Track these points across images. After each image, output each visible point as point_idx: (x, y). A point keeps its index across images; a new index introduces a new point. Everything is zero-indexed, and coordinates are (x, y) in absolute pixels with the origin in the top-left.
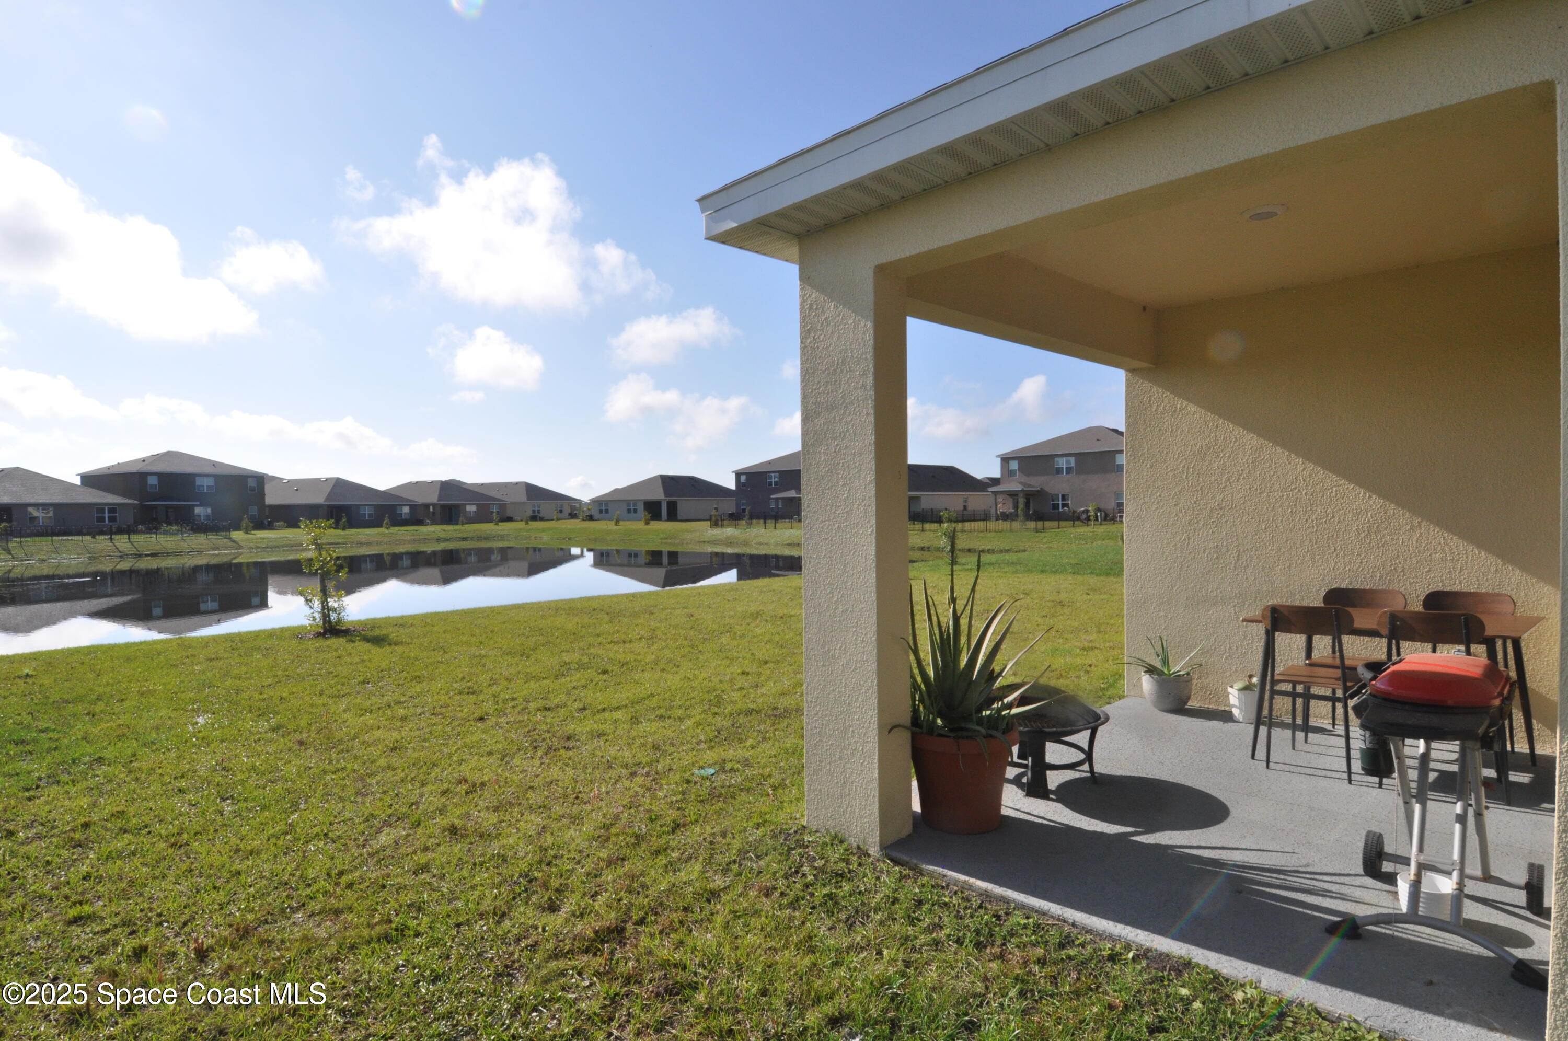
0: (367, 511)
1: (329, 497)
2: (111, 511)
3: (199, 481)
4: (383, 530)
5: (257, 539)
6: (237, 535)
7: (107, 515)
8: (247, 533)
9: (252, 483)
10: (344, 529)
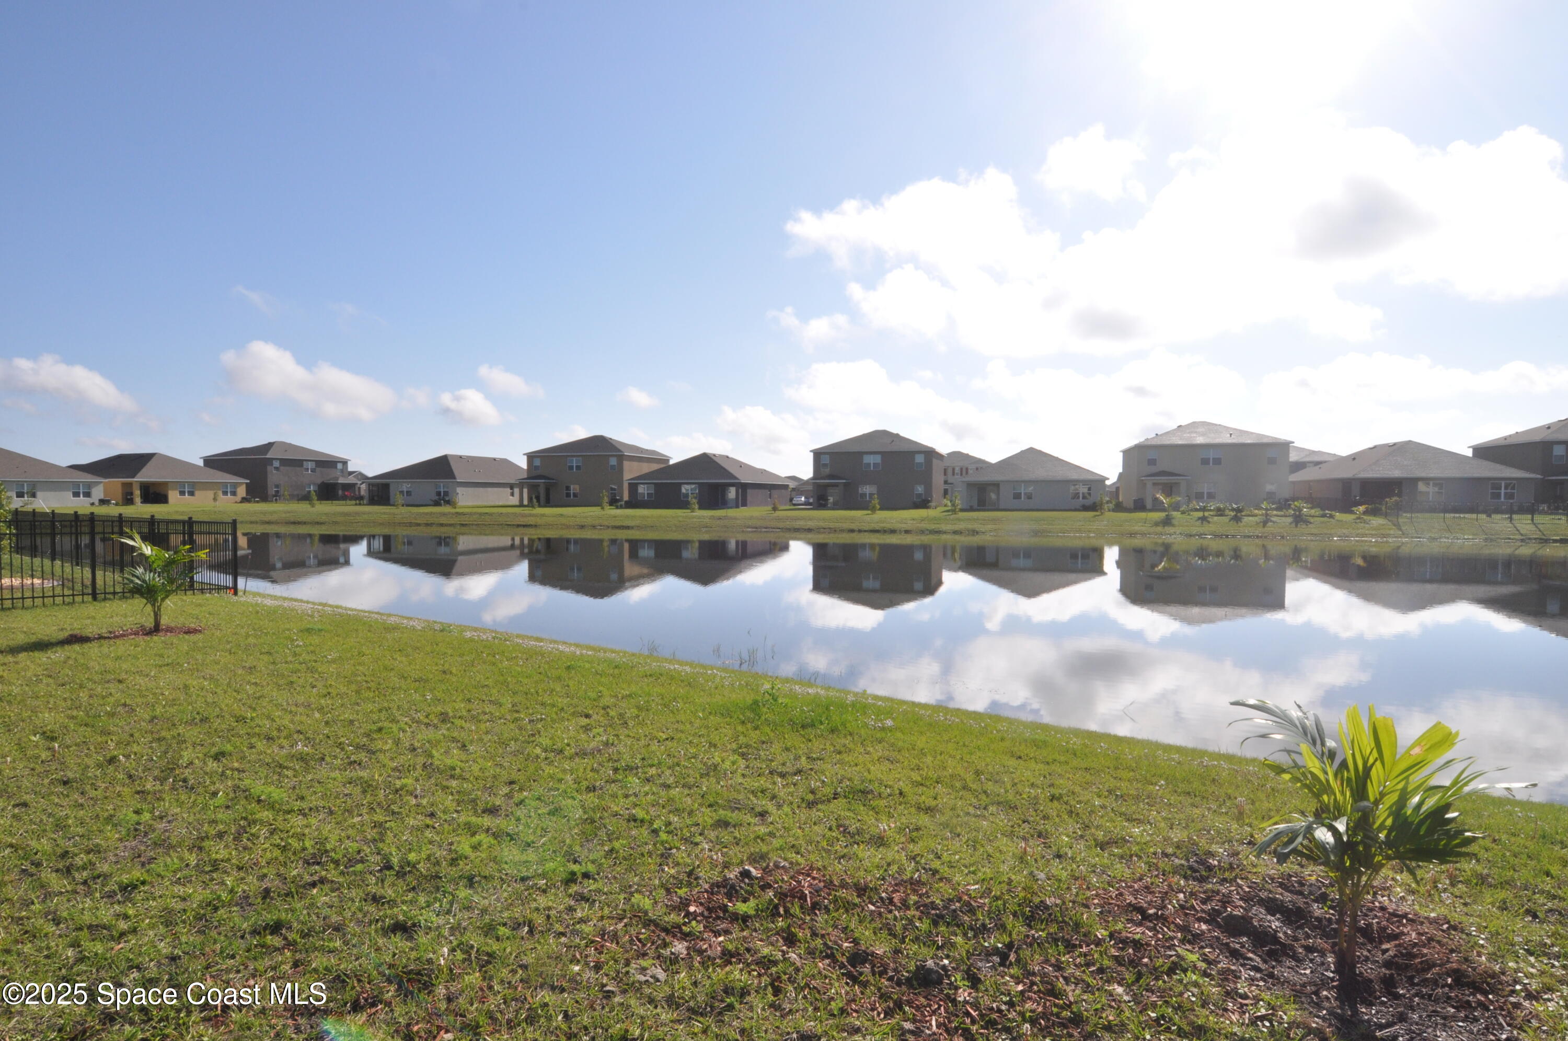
2: (1508, 487)
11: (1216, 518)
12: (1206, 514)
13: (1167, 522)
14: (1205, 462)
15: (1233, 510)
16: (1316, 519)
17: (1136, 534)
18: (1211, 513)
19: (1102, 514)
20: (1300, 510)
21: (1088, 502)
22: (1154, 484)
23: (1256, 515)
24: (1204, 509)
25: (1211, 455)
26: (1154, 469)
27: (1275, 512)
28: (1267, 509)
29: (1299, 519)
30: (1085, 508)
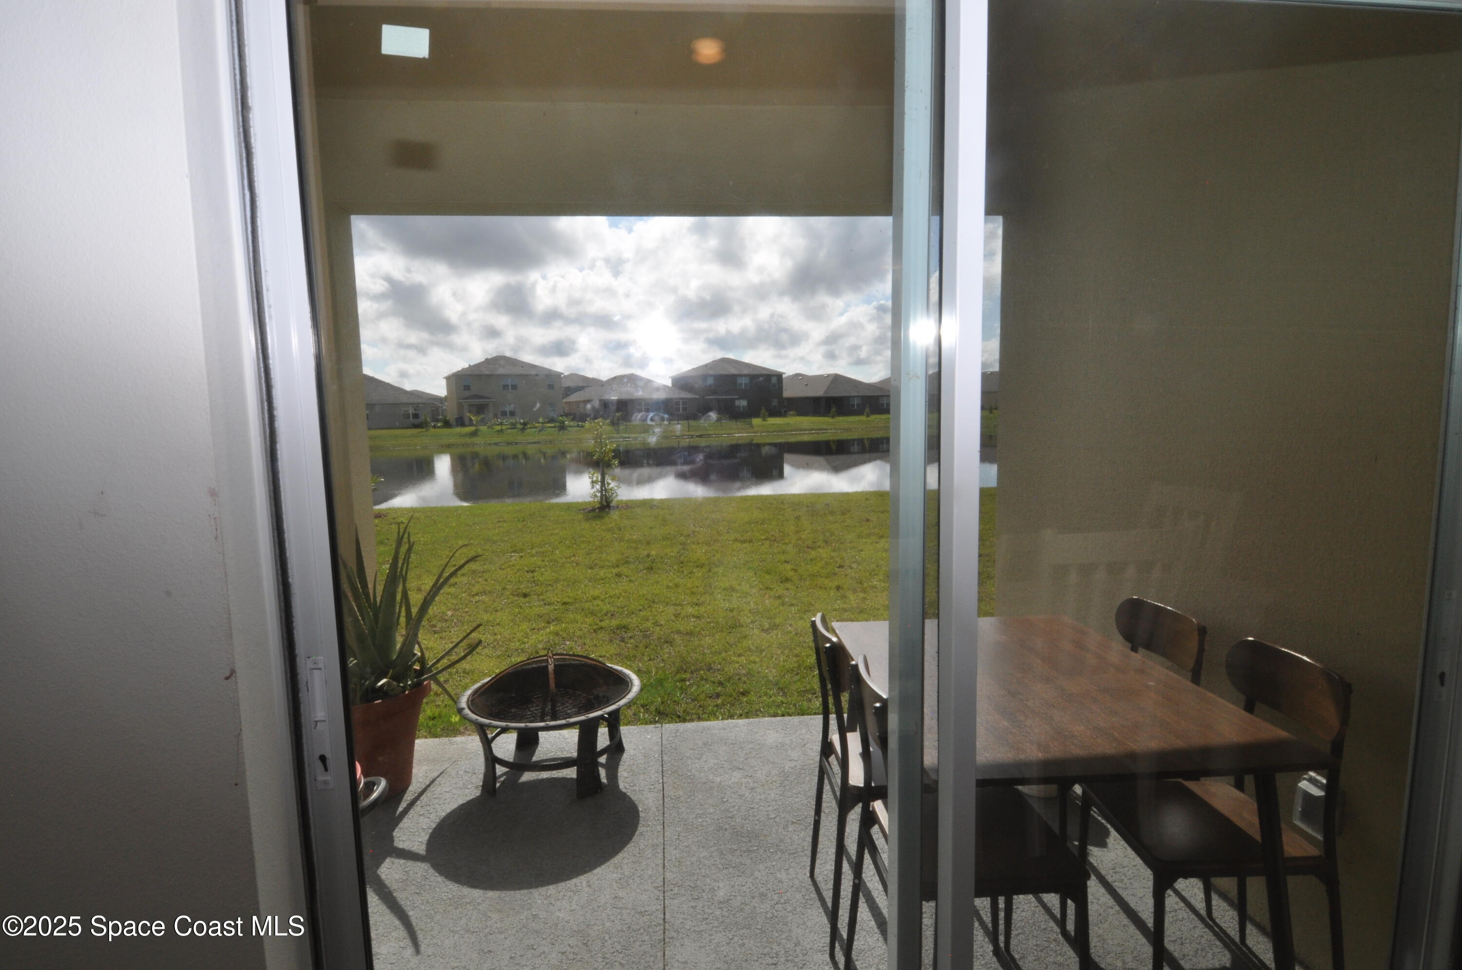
0: (856, 402)
1: (826, 392)
2: (683, 403)
3: (739, 380)
4: (863, 418)
5: (769, 424)
6: (756, 421)
7: (681, 406)
8: (764, 420)
9: (774, 380)
10: (833, 417)
11: (510, 431)
12: (504, 427)
13: (474, 434)
14: (505, 387)
15: (521, 424)
16: (574, 429)
17: (453, 445)
18: (507, 427)
19: (427, 430)
20: (563, 422)
21: (416, 421)
22: (470, 405)
23: (536, 428)
24: (501, 424)
25: (510, 382)
26: (467, 393)
27: (549, 425)
28: (543, 423)
29: (562, 427)
30: (416, 426)
